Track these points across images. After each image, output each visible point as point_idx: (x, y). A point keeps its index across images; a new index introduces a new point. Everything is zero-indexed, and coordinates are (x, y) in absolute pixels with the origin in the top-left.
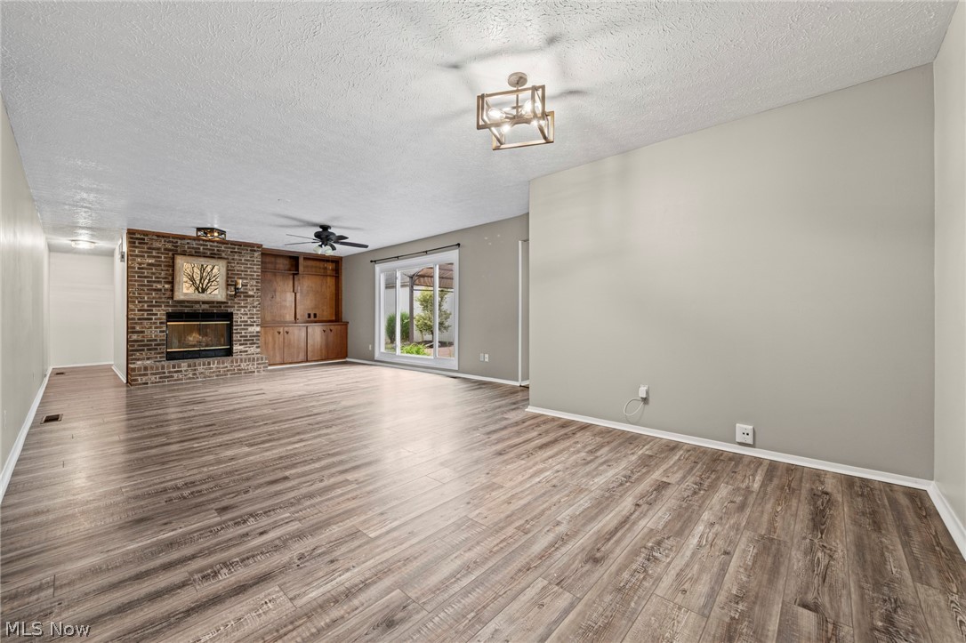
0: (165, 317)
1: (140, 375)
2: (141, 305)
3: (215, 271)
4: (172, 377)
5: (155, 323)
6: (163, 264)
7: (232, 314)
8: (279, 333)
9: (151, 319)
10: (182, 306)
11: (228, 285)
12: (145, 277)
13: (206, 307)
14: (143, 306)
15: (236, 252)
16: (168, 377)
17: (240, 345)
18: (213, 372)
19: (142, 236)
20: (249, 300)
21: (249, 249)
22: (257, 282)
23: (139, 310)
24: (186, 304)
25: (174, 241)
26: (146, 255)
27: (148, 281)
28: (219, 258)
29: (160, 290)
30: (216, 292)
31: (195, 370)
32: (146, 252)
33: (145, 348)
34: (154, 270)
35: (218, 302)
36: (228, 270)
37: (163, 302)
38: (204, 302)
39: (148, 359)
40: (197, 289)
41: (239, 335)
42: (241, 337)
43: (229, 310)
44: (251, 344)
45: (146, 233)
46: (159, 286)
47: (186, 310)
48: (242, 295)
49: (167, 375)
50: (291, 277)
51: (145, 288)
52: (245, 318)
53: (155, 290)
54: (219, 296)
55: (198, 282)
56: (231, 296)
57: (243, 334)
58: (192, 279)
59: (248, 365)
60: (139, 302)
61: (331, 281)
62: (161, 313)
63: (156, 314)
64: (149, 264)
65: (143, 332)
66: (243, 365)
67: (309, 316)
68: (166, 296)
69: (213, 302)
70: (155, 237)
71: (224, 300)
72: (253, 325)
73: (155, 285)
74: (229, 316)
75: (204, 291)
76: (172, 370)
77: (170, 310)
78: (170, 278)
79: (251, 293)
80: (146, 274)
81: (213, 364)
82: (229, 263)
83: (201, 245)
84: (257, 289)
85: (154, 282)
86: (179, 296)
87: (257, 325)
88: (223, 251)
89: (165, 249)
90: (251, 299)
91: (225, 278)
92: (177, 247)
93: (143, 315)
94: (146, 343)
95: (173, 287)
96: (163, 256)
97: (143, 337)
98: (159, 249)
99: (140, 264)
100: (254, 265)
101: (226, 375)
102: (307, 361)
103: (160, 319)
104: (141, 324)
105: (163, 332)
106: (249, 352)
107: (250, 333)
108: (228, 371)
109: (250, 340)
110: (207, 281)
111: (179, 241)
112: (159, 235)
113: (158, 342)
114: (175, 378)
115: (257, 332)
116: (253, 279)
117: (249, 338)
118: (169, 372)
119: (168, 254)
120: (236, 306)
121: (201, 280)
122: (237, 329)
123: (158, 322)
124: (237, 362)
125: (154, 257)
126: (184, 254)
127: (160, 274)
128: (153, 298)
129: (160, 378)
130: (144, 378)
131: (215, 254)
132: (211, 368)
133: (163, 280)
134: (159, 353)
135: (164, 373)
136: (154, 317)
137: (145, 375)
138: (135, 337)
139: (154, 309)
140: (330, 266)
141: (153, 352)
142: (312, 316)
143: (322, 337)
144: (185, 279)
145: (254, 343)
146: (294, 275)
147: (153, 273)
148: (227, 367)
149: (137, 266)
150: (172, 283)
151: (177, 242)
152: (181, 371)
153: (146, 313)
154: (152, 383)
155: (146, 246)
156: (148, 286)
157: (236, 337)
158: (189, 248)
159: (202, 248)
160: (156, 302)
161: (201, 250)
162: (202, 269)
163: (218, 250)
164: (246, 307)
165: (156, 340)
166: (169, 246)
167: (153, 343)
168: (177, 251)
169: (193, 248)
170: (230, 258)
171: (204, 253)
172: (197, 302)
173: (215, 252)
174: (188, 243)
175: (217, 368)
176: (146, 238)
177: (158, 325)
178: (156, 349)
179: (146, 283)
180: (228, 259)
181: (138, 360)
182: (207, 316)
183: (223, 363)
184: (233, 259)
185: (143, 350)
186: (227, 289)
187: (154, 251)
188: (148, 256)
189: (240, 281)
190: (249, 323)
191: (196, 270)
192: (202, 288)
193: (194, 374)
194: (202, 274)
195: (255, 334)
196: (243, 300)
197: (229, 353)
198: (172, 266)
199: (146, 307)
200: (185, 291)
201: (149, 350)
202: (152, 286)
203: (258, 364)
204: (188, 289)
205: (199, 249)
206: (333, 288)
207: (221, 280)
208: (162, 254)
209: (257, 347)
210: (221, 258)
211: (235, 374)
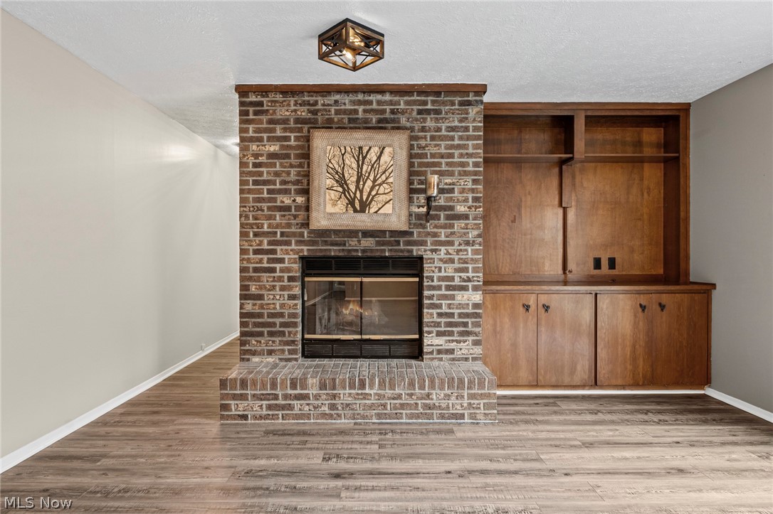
0: (296, 266)
1: (235, 397)
2: (257, 239)
3: (386, 158)
4: (290, 407)
5: (280, 279)
6: (292, 153)
7: (421, 258)
8: (527, 308)
9: (273, 270)
10: (326, 243)
11: (412, 191)
12: (265, 183)
13: (368, 243)
14: (261, 243)
15: (428, 112)
16: (283, 407)
17: (439, 334)
18: (371, 407)
19: (259, 99)
20: (458, 225)
21: (457, 99)
22: (475, 182)
23: (256, 252)
24: (333, 238)
25: (312, 99)
26: (265, 136)
27: (269, 191)
28: (393, 128)
29: (288, 208)
30: (388, 209)
31: (334, 397)
32: (266, 130)
33: (265, 330)
34: (278, 168)
35: (394, 233)
36: (411, 156)
37: (294, 234)
38: (367, 234)
39: (270, 353)
40: (351, 203)
41: (435, 311)
42: (440, 315)
43: (416, 251)
44: (462, 334)
45: (264, 90)
46: (287, 201)
47: (334, 251)
48: (442, 214)
49: (281, 402)
50: (556, 170)
51: (265, 206)
52: (449, 270)
53: (281, 209)
54: (394, 219)
55: (353, 188)
56: (419, 216)
57: (445, 309)
58: (342, 182)
59: (448, 397)
60: (256, 235)
61: (653, 175)
62: (290, 258)
63: (281, 261)
64: (272, 156)
65: (260, 297)
66: (437, 396)
67: (597, 263)
68: (299, 220)
69: (383, 232)
70: (279, 97)
71: (405, 228)
72: (464, 288)
73: (280, 197)
74: (415, 265)
75: (364, 207)
76: (290, 392)
77: (305, 251)
78: (305, 181)
79: (461, 209)
80: (265, 177)
81: (371, 387)
82: (412, 138)
83: (360, 103)
84: (476, 199)
85: (280, 192)
86: (320, 221)
87: (476, 288)
88: (403, 112)
89: (297, 121)
90: (462, 223)
91: (405, 174)
92: (315, 112)
93: (261, 261)
94: (266, 319)
95: (308, 200)
96: (292, 135)
97: (262, 307)
98: (285, 121)
99: (256, 156)
100: (468, 138)
101: (398, 416)
102: (595, 384)
103: (288, 270)
104: (258, 279)
105: (292, 297)
106: (458, 354)
107: (460, 306)
108: (402, 406)
109: (460, 325)
110: (369, 183)
111: (321, 100)
112: (288, 91)
113: (286, 319)
114: (296, 411)
115: (476, 306)
116: (466, 173)
117: (456, 319)
118: (286, 397)
119: (300, 130)
120: (429, 240)
121: (358, 182)
122: (431, 297)
123: (286, 275)
124: (422, 387)
125: (279, 139)
126: (328, 125)
127: (288, 173)
128: (278, 226)
129: (269, 407)
130: (242, 405)
131: (386, 121)
132: (366, 396)
133: (293, 188)
134: (287, 343)
135: (276, 397)
136: (278, 266)
137: (243, 397)
138: (249, 307)
139: (279, 248)
140: (651, 135)
141: (277, 339)
142: (605, 264)
143: (635, 325)
144: (330, 182)
145: (468, 333)
146: (562, 162)
147: (277, 174)
148: (399, 397)
149: (251, 160)
150: (306, 192)
151: (316, 103)
152: (305, 397)
153: (265, 257)
154: (255, 417)
155: (264, 118)
156: (270, 200)
157: (429, 315)
158: (337, 112)
159: (361, 109)
160: (282, 234)
161: (361, 115)
162: (361, 156)
163: (392, 112)
164: (451, 243)
165: (281, 315)
166: (303, 113)
167: (278, 321)
168: (316, 121)
169: (345, 112)
170: (417, 126)
171: (366, 121)
172: (352, 233)
173: (387, 115)
174: (336, 102)
175: (380, 396)
176: (265, 100)
177: (286, 283)
178: (283, 334)
179: (265, 195)
180: (412, 129)
181: (254, 353)
182: (375, 264)
183: (392, 387)
184: (423, 129)
185: (261, 334)
186: (410, 200)
187: (278, 127)
188: (269, 139)
189: (434, 179)
190: (457, 282)
191: (351, 161)
192: (361, 201)
193: (333, 407)
194: (360, 167)
195: (470, 310)
196: (444, 227)
197: (415, 350)
198: (306, 155)
199: (265, 246)
200: (330, 209)
201: (271, 334)
202: (275, 200)
203: (472, 396)
204: (334, 205)
205: (356, 111)
206: (658, 193)
207: (398, 180)
208: (292, 130)
209: (476, 343)
210: (398, 128)
211: (418, 416)
